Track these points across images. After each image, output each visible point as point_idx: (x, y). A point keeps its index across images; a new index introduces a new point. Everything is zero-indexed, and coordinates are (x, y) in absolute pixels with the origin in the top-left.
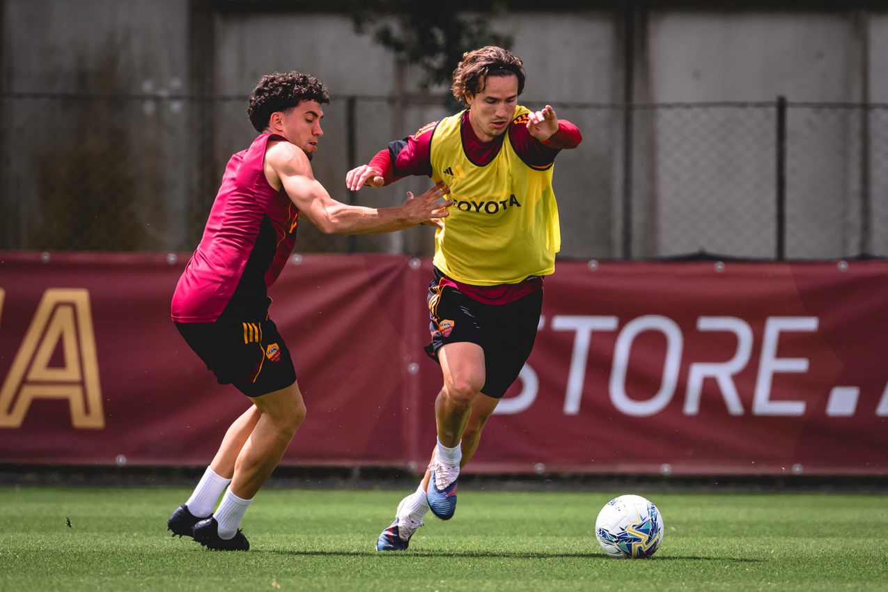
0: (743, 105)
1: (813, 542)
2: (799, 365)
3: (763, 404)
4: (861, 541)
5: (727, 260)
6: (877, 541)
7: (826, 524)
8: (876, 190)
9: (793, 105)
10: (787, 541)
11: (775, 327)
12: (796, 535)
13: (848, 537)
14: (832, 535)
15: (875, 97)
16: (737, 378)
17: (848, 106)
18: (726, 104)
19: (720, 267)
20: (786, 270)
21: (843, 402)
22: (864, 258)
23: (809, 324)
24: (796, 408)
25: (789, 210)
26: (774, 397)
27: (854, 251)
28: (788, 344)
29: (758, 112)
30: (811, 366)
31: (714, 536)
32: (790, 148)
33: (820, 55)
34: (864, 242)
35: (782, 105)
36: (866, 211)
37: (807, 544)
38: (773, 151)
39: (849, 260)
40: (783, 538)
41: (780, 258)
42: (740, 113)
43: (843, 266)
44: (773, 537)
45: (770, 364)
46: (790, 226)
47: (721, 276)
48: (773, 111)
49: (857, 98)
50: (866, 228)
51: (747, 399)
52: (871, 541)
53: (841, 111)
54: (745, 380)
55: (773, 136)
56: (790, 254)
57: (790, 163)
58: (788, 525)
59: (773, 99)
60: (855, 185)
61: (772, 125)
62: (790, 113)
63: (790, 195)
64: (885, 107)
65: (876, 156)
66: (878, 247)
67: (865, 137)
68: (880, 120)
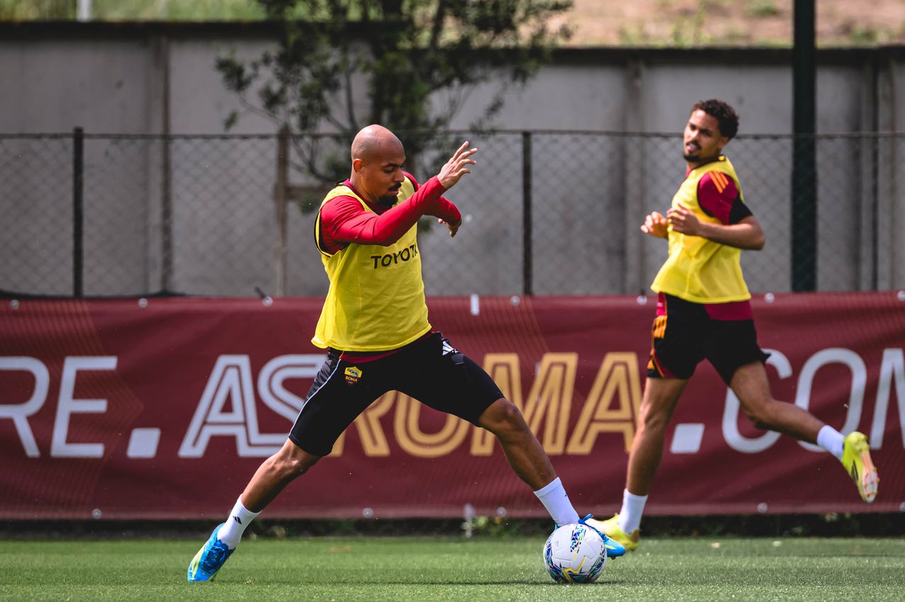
0: (39, 137)
1: (110, 589)
2: (99, 406)
3: (60, 446)
4: (160, 588)
5: (23, 298)
6: (177, 587)
7: (125, 570)
8: (178, 227)
9: (90, 136)
10: (84, 589)
11: (72, 366)
12: (92, 583)
13: (146, 583)
14: (131, 582)
15: (175, 129)
16: (32, 419)
17: (148, 137)
18: (21, 136)
19: (15, 304)
20: (85, 307)
21: (143, 444)
22: (165, 295)
23: (108, 363)
24: (95, 450)
25: (87, 245)
26: (70, 440)
27: (155, 288)
28: (87, 385)
29: (55, 145)
30: (109, 406)
31: (8, 584)
32: (88, 181)
33: (120, 84)
34: (165, 279)
35: (78, 136)
36: (167, 246)
37: (104, 592)
38: (70, 183)
39: (150, 297)
40: (79, 585)
41: (78, 294)
42: (36, 145)
43: (143, 303)
44: (69, 584)
45: (68, 405)
46: (87, 262)
47: (16, 314)
48: (70, 142)
49: (157, 129)
50: (167, 263)
51: (44, 442)
52: (170, 588)
53: (140, 142)
54: (43, 421)
55: (70, 169)
56: (87, 292)
57: (87, 196)
58: (85, 572)
59: (71, 131)
60: (156, 217)
61: (69, 156)
62: (87, 143)
63: (87, 229)
64: (187, 138)
65: (177, 189)
66: (180, 283)
67: (166, 168)
68: (180, 150)
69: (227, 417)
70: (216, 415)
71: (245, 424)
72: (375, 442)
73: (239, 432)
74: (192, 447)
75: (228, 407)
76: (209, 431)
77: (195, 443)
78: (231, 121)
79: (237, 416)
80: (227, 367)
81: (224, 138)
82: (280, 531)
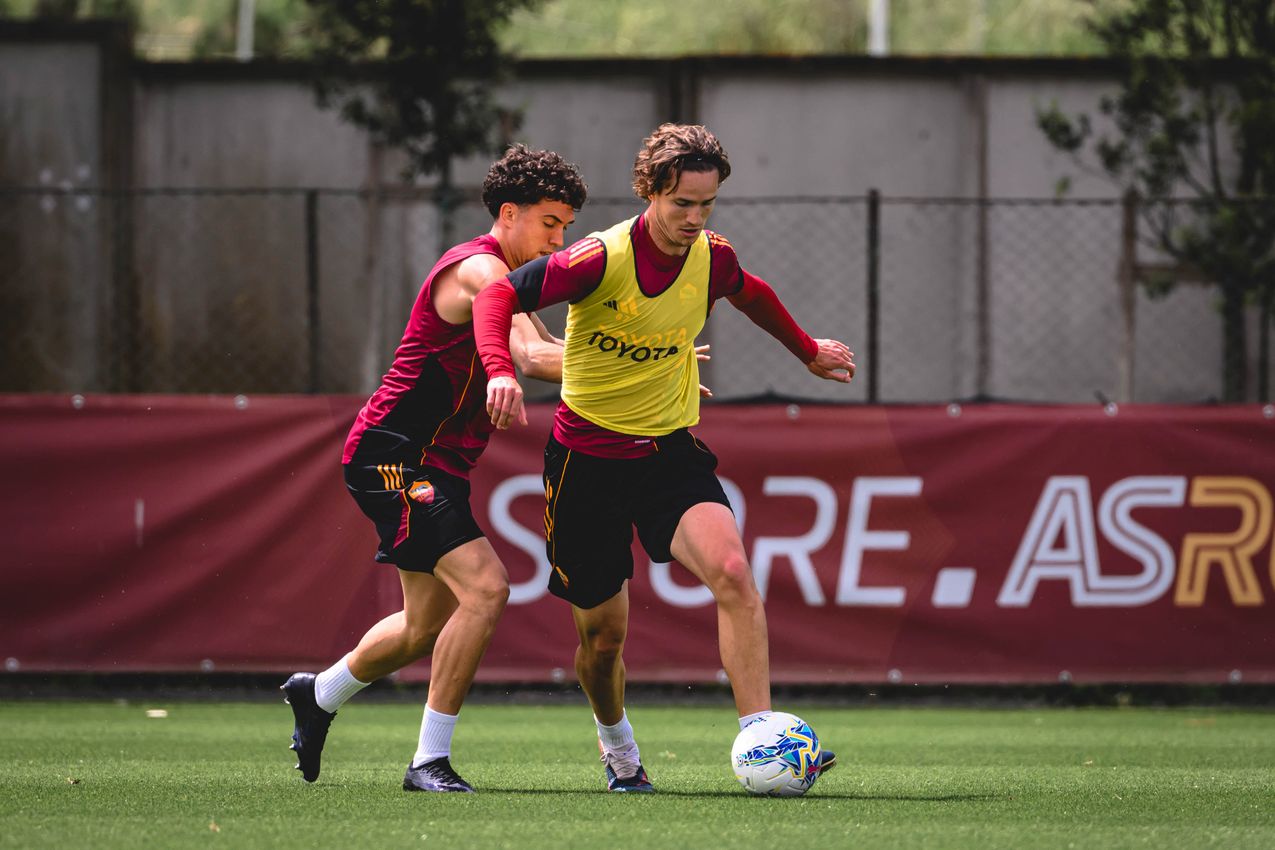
0: (824, 201)
1: (915, 771)
2: (897, 540)
3: (850, 591)
4: (978, 770)
5: (803, 403)
6: (999, 769)
7: (932, 747)
8: (997, 312)
9: (891, 200)
10: (881, 770)
11: (865, 490)
12: (893, 762)
13: (961, 765)
14: (941, 763)
15: (995, 191)
16: (815, 557)
17: (959, 201)
18: (801, 199)
19: (793, 411)
20: (880, 416)
21: (954, 588)
22: (982, 400)
23: (910, 486)
24: (892, 596)
25: (885, 337)
26: (864, 582)
27: (968, 391)
28: (883, 514)
29: (844, 210)
30: (912, 541)
32: (886, 257)
33: (924, 135)
34: (982, 378)
35: (874, 201)
36: (984, 339)
37: (907, 774)
38: (862, 260)
39: (964, 404)
40: (876, 766)
41: (872, 400)
42: (820, 211)
43: (954, 411)
44: (864, 764)
45: (860, 539)
46: (885, 359)
47: (796, 424)
48: (863, 208)
49: (972, 192)
50: (984, 361)
51: (829, 587)
52: (990, 769)
53: (951, 208)
54: (828, 558)
55: (862, 242)
56: (885, 394)
57: (885, 276)
58: (883, 748)
59: (863, 192)
60: (969, 304)
61: (861, 227)
62: (885, 210)
63: (885, 317)
64: (1010, 203)
65: (997, 267)
66: (1001, 385)
67: (983, 242)
68: (1002, 220)
69: (1059, 556)
70: (1045, 553)
71: (1082, 563)
72: (1244, 587)
73: (1074, 575)
74: (1015, 593)
75: (1060, 543)
76: (1036, 573)
77: (1019, 587)
78: (1065, 184)
79: (1072, 553)
80: (1060, 493)
81: (1057, 202)
82: (1125, 699)
